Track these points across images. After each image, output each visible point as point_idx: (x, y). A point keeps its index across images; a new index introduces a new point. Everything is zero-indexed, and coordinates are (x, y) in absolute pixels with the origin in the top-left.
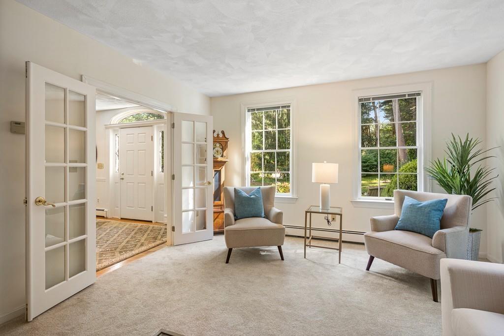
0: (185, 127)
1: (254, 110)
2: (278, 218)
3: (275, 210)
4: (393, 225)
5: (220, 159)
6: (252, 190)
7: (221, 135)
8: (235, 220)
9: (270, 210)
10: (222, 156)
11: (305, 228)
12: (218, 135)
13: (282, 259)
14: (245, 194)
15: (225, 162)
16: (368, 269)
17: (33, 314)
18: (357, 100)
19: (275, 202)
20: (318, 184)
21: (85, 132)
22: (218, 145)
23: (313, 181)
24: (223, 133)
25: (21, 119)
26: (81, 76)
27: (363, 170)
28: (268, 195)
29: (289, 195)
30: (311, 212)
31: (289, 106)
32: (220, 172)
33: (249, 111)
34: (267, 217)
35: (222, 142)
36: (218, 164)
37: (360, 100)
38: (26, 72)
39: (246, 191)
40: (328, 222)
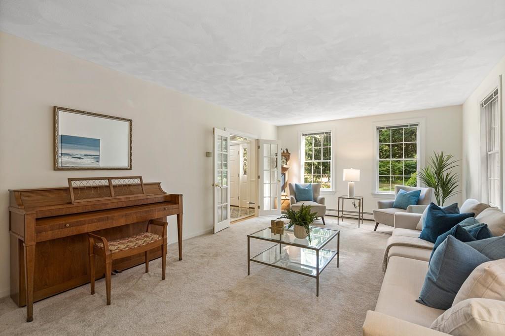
0: (265, 148)
1: (306, 135)
2: (322, 201)
3: (320, 197)
4: (391, 206)
5: (285, 166)
6: (305, 185)
7: (285, 152)
8: (297, 202)
9: (317, 197)
10: (286, 165)
11: (338, 211)
12: (284, 151)
13: (324, 224)
14: (302, 187)
15: (288, 168)
16: (375, 230)
17: (216, 231)
18: (376, 129)
19: (320, 193)
20: (347, 182)
21: (227, 155)
22: (284, 158)
23: (344, 180)
24: (287, 150)
25: (211, 151)
26: (225, 128)
27: (380, 174)
28: (316, 189)
29: (330, 190)
30: (343, 198)
31: (330, 133)
32: (284, 174)
33: (303, 135)
34: (315, 200)
35: (286, 156)
36: (284, 170)
37: (378, 129)
38: (214, 132)
39: (302, 185)
40: (355, 206)
